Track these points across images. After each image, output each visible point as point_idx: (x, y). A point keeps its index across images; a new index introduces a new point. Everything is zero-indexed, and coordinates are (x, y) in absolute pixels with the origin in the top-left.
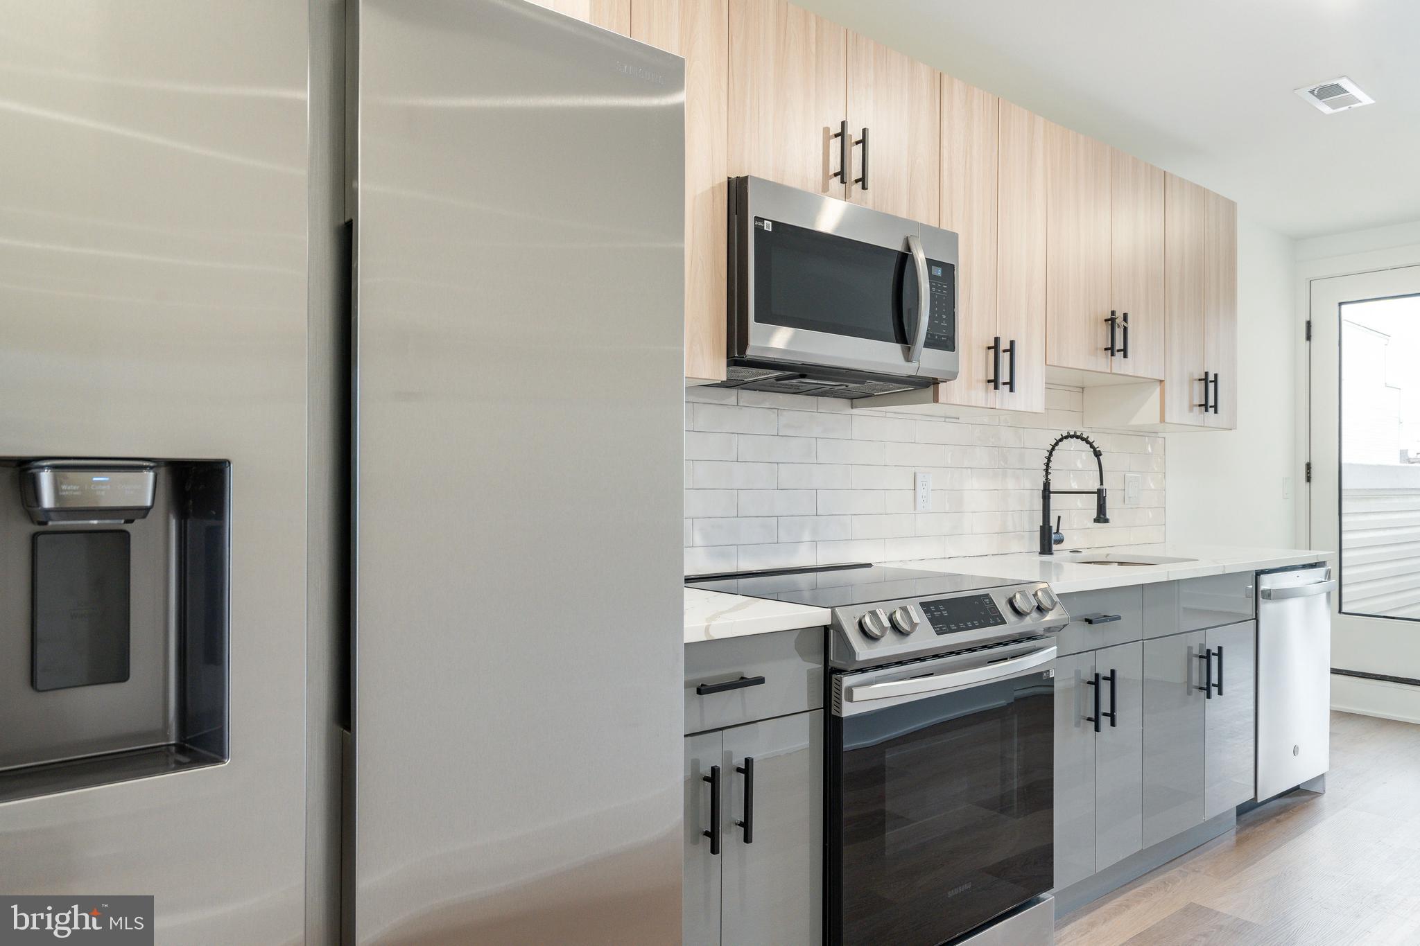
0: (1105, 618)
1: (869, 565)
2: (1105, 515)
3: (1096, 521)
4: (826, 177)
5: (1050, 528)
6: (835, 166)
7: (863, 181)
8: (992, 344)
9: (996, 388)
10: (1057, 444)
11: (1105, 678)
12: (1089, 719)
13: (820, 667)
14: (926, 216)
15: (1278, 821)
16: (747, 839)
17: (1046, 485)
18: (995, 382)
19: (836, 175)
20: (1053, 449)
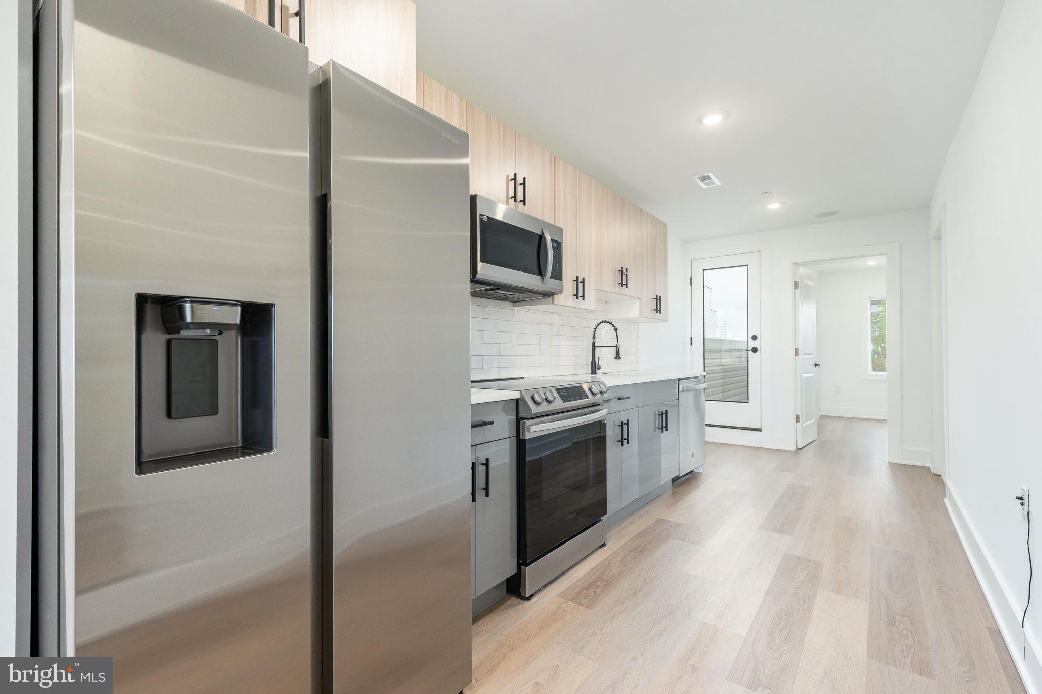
0: (624, 398)
1: (523, 378)
2: (619, 356)
3: (615, 359)
4: (508, 199)
5: (596, 362)
6: (512, 194)
7: (524, 201)
8: (576, 279)
9: (577, 298)
10: (598, 325)
11: (625, 424)
12: (619, 441)
13: (515, 417)
14: (548, 219)
15: (687, 484)
16: (487, 495)
17: (594, 344)
18: (577, 296)
19: (512, 198)
20: (596, 328)
